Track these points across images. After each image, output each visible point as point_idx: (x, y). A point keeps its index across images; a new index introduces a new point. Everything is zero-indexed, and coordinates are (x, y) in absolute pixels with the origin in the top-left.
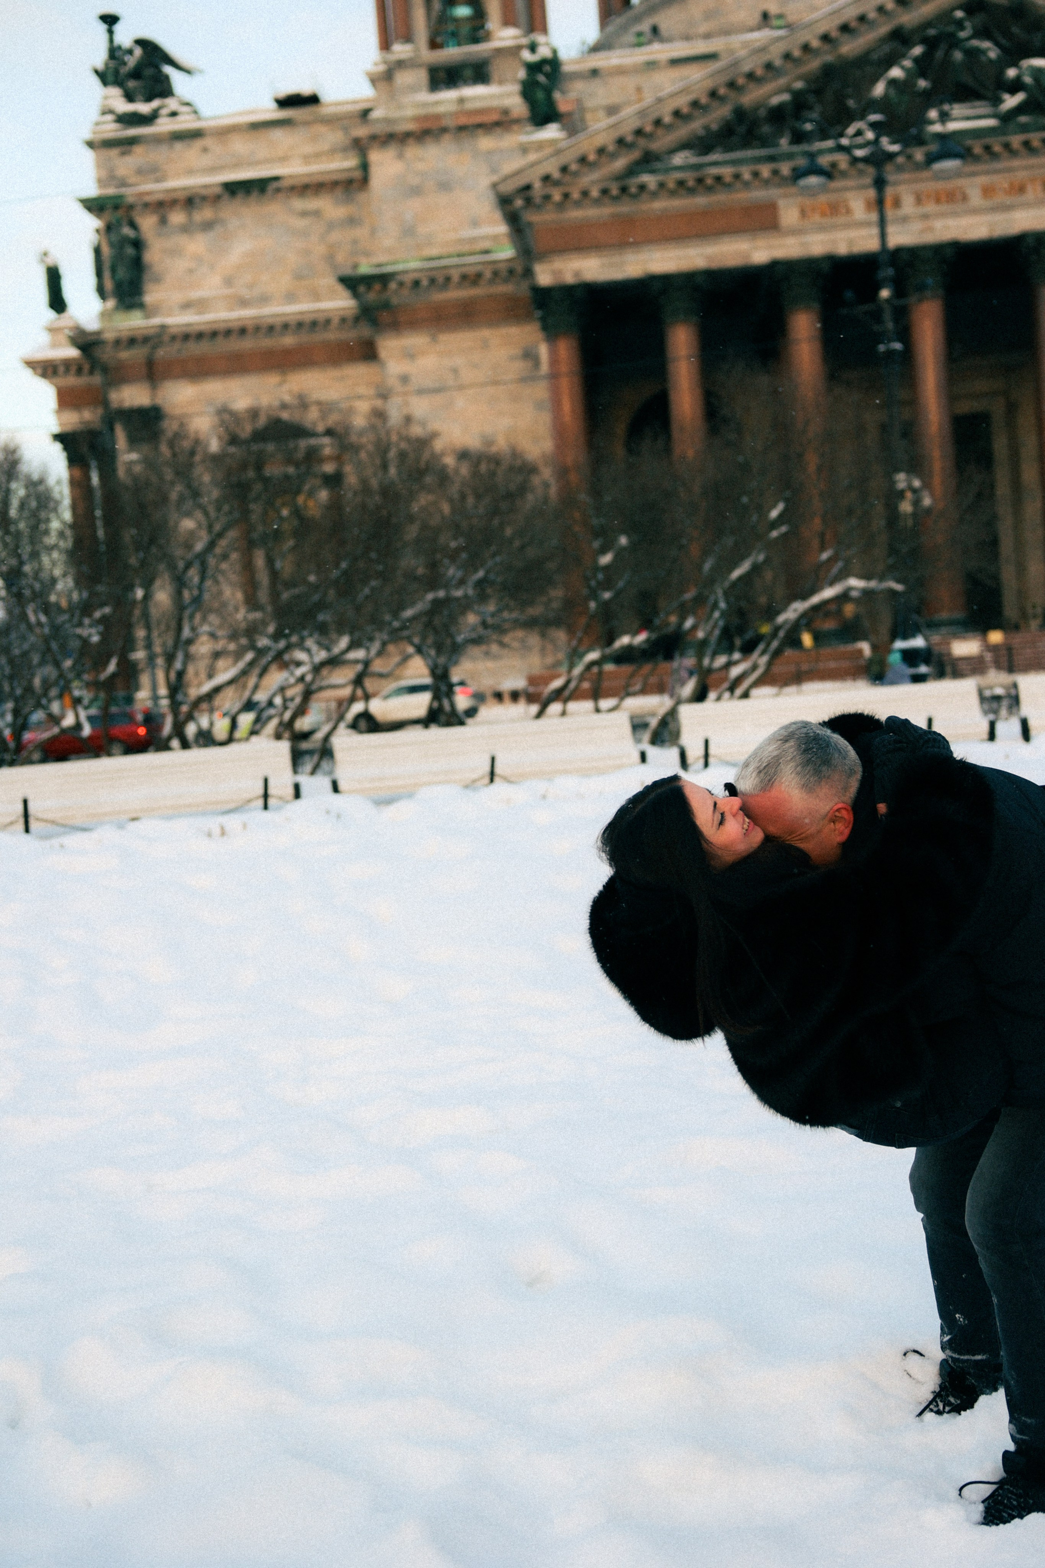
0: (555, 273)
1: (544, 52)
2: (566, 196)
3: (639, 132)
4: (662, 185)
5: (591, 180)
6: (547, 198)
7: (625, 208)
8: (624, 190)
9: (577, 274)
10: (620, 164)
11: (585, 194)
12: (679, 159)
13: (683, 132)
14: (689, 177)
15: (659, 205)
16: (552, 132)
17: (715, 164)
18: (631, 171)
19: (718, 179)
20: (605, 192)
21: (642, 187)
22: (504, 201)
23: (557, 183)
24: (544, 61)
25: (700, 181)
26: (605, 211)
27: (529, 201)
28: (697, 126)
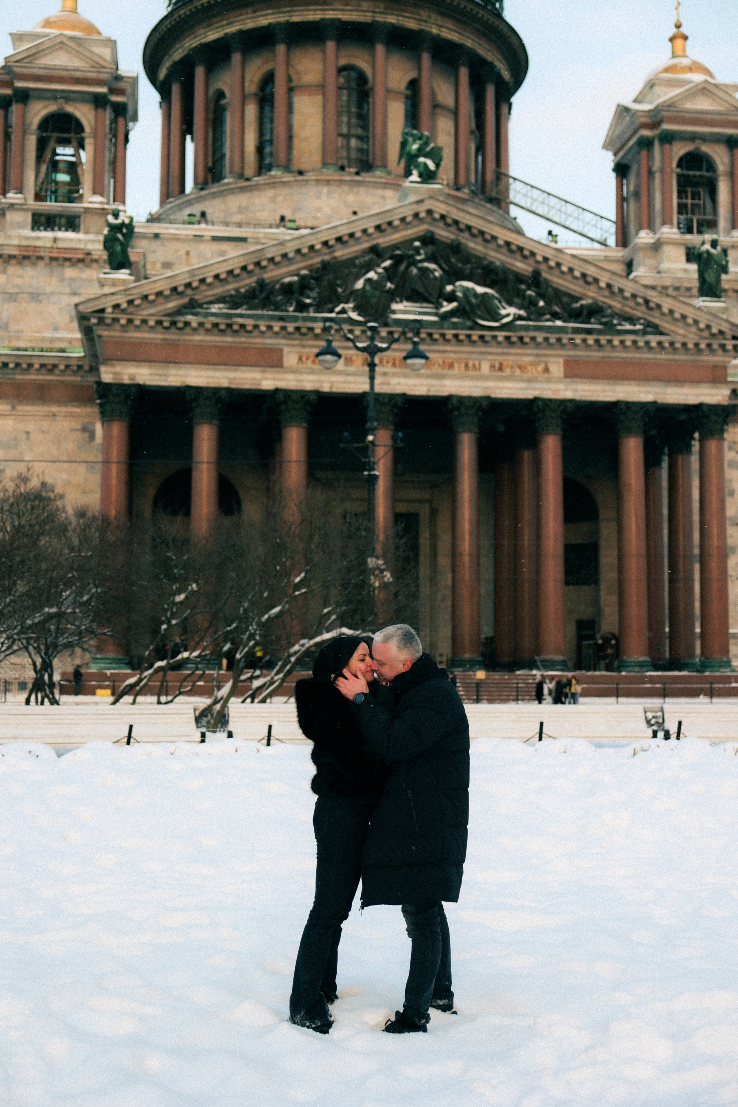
0: (116, 374)
1: (123, 218)
2: (130, 321)
3: (188, 285)
4: (201, 324)
5: (149, 312)
6: (116, 320)
7: (172, 336)
8: (174, 323)
9: (132, 377)
10: (172, 305)
11: (144, 322)
12: (215, 308)
13: (219, 290)
14: (222, 323)
15: (197, 338)
16: (123, 274)
17: (241, 316)
18: (180, 311)
19: (243, 326)
20: (159, 323)
21: (187, 324)
22: (83, 318)
23: (124, 311)
24: (123, 224)
25: (229, 326)
26: (158, 336)
27: (101, 321)
28: (230, 287)
